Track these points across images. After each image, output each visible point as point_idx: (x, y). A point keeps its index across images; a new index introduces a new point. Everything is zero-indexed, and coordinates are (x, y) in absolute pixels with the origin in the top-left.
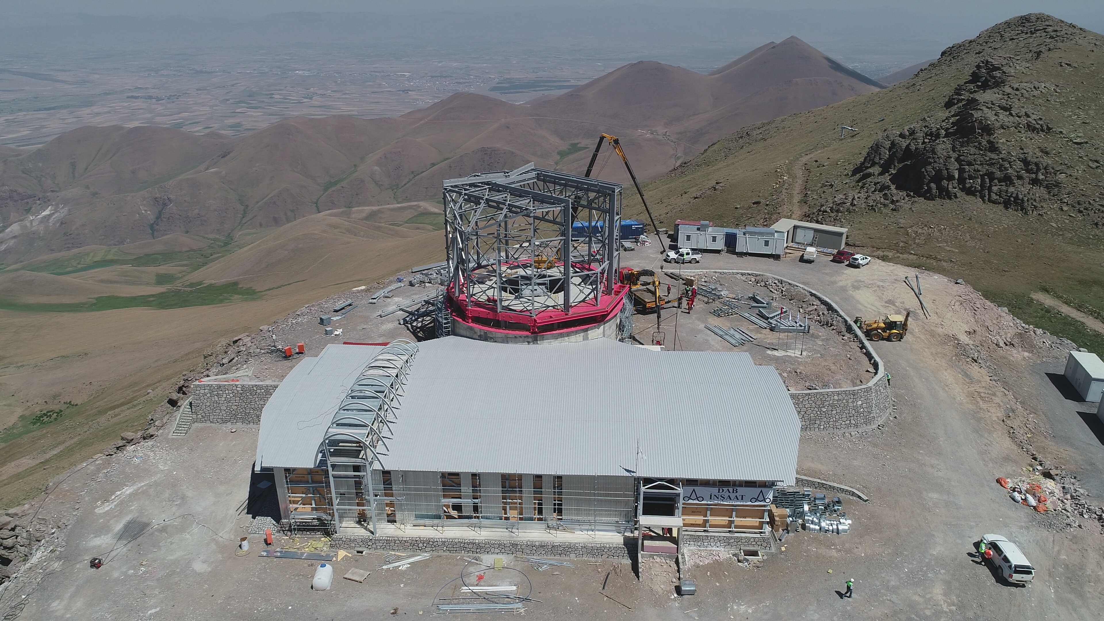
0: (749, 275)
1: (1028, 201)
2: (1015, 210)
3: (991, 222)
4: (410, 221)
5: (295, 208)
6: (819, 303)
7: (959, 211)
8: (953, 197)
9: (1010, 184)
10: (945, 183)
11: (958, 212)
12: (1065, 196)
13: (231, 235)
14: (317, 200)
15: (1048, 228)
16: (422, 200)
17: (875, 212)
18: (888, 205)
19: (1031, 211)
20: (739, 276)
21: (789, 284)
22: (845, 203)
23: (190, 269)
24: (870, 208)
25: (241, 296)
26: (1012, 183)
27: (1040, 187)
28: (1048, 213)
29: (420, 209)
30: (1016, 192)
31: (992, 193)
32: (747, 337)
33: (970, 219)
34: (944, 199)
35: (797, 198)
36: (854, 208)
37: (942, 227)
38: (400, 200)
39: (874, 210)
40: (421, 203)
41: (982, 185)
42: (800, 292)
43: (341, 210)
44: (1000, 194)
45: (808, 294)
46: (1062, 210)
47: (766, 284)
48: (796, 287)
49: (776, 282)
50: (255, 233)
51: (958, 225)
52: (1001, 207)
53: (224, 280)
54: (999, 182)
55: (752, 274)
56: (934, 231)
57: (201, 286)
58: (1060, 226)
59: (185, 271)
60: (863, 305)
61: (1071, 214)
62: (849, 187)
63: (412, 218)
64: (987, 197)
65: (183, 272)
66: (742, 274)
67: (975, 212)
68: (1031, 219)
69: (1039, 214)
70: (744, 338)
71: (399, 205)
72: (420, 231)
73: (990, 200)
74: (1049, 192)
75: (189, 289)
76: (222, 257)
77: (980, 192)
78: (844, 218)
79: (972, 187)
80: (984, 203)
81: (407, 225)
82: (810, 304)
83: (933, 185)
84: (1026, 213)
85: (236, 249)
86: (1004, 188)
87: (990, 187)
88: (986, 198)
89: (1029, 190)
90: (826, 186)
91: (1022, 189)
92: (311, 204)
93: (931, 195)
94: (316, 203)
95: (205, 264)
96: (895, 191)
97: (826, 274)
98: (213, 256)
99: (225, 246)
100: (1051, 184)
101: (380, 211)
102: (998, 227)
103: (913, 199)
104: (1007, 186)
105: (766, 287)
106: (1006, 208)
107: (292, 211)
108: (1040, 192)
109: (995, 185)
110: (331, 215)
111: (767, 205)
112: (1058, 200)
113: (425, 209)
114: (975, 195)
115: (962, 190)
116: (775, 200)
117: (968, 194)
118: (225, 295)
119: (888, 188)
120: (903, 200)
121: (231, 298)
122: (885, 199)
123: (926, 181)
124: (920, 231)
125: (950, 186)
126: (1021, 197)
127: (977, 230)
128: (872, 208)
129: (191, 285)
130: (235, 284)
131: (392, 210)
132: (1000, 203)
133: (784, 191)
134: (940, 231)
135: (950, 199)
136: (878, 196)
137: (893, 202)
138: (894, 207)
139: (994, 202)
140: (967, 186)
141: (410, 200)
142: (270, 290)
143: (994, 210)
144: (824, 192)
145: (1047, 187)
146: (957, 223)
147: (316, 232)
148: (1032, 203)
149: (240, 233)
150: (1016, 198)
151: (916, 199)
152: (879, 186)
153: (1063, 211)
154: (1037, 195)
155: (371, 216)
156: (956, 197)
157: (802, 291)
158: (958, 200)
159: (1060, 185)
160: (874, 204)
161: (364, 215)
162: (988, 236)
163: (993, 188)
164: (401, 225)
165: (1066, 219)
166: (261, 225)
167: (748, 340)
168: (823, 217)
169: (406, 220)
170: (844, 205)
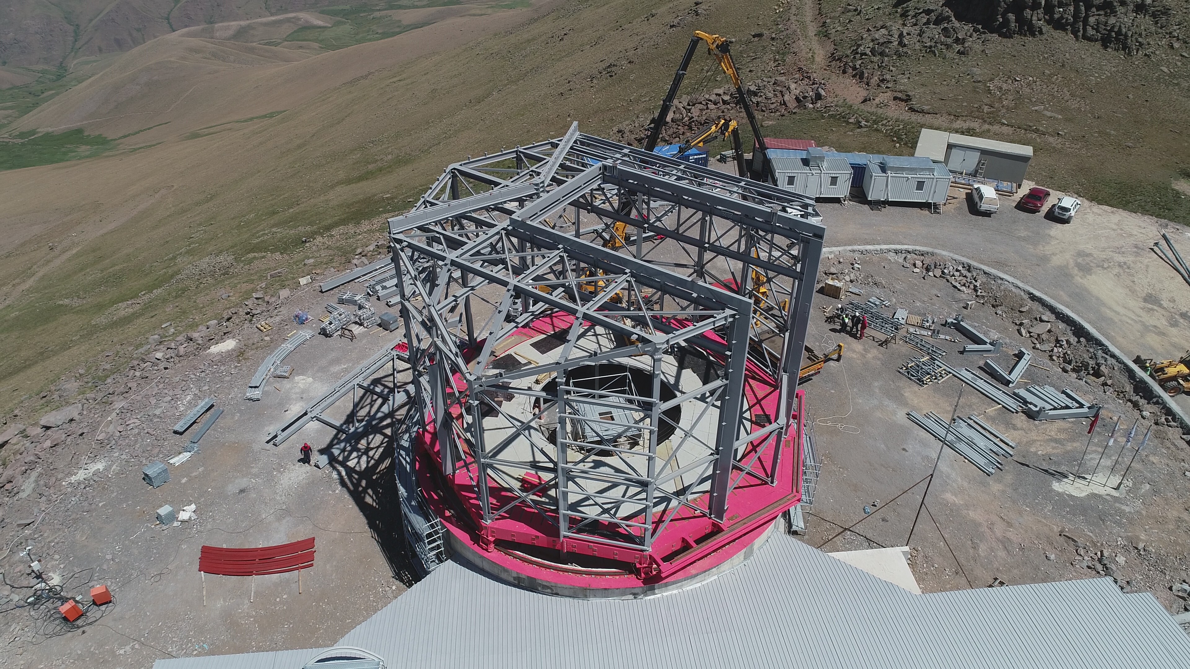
0: (909, 252)
1: (1132, 35)
2: (1115, 49)
3: (1091, 69)
4: (290, 38)
5: (141, 26)
6: (1052, 318)
7: (1047, 53)
8: (1037, 33)
9: (1111, 13)
10: (1028, 13)
11: (1046, 56)
12: (1175, 27)
13: (63, 65)
14: (169, 15)
15: (1159, 75)
16: (301, 10)
17: (935, 55)
18: (951, 46)
19: (1135, 51)
20: (891, 256)
21: (985, 273)
22: (891, 42)
23: (17, 113)
24: (928, 50)
25: (89, 147)
26: (1114, 12)
27: (1145, 15)
28: (1157, 52)
29: (300, 22)
30: (1118, 24)
31: (1088, 27)
32: (997, 441)
33: (1063, 66)
34: (1025, 35)
35: (812, 29)
36: (905, 49)
37: (1030, 78)
38: (274, 10)
39: (934, 52)
40: (303, 15)
41: (1076, 16)
42: (1011, 291)
43: (201, 27)
44: (1098, 27)
45: (1026, 297)
46: (1172, 47)
47: (943, 272)
48: (1000, 281)
49: (960, 268)
50: (94, 61)
51: (1051, 76)
52: (1098, 45)
53: (63, 127)
54: (1097, 11)
55: (914, 252)
56: (1021, 85)
57: (36, 136)
58: (1172, 71)
59: (10, 116)
60: (1110, 308)
61: (1184, 54)
62: (884, 14)
63: (292, 33)
64: (1082, 32)
65: (8, 117)
66: (896, 252)
67: (1067, 55)
68: (1136, 63)
69: (1146, 55)
70: (995, 449)
71: (273, 18)
72: (304, 51)
73: (1085, 37)
74: (1156, 23)
75: (20, 141)
76: (57, 94)
77: (1072, 25)
78: (892, 64)
79: (1062, 18)
80: (1077, 40)
81: (286, 43)
82: (1036, 319)
83: (1011, 17)
84: (1129, 54)
85: (73, 84)
86: (1103, 19)
87: (1087, 17)
88: (1080, 34)
89: (1133, 20)
90: (849, 11)
91: (1126, 20)
92: (161, 20)
93: (1009, 30)
94: (168, 19)
95: (36, 105)
96: (957, 24)
97: (1024, 239)
98: (46, 94)
99: (58, 80)
100: (1159, 11)
101: (250, 27)
102: (1100, 77)
103: (983, 36)
104: (1107, 16)
105: (944, 278)
106: (1105, 47)
107: (138, 30)
108: (1145, 22)
109: (1093, 16)
110: (188, 35)
111: (773, 39)
112: (1166, 33)
113: (307, 22)
114: (1065, 30)
115: (1048, 22)
116: (782, 31)
117: (1056, 28)
118: (69, 146)
119: (948, 19)
120: (970, 37)
121: (76, 150)
122: (945, 37)
123: (1001, 10)
124: (1005, 86)
125: (1035, 18)
126: (1124, 30)
127: (1074, 82)
128: (931, 50)
129: (22, 135)
130: (79, 131)
131: (266, 24)
132: (1097, 40)
133: (793, 18)
134: (1029, 84)
135: (1033, 35)
136: (934, 31)
137: (957, 41)
138: (962, 49)
139: (1090, 39)
140: (1056, 16)
141: (286, 11)
142: (125, 137)
143: (1091, 51)
144: (850, 21)
145: (1154, 15)
146: (1049, 72)
147: (172, 59)
148: (1136, 39)
149: (75, 62)
150: (1119, 33)
151: (989, 36)
152: (933, 16)
153: (1173, 49)
154: (1142, 28)
155: (240, 33)
156: (1041, 32)
157: (1014, 289)
158: (1045, 36)
159: (1170, 12)
160: (933, 44)
161: (231, 32)
162: (1091, 91)
163: (1090, 19)
164: (279, 44)
165: (1178, 60)
166: (100, 50)
167: (1003, 452)
168: (862, 63)
169: (284, 37)
170: (890, 46)
